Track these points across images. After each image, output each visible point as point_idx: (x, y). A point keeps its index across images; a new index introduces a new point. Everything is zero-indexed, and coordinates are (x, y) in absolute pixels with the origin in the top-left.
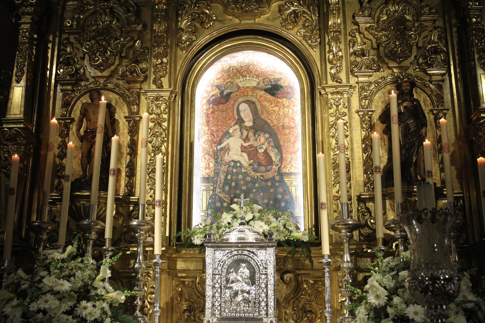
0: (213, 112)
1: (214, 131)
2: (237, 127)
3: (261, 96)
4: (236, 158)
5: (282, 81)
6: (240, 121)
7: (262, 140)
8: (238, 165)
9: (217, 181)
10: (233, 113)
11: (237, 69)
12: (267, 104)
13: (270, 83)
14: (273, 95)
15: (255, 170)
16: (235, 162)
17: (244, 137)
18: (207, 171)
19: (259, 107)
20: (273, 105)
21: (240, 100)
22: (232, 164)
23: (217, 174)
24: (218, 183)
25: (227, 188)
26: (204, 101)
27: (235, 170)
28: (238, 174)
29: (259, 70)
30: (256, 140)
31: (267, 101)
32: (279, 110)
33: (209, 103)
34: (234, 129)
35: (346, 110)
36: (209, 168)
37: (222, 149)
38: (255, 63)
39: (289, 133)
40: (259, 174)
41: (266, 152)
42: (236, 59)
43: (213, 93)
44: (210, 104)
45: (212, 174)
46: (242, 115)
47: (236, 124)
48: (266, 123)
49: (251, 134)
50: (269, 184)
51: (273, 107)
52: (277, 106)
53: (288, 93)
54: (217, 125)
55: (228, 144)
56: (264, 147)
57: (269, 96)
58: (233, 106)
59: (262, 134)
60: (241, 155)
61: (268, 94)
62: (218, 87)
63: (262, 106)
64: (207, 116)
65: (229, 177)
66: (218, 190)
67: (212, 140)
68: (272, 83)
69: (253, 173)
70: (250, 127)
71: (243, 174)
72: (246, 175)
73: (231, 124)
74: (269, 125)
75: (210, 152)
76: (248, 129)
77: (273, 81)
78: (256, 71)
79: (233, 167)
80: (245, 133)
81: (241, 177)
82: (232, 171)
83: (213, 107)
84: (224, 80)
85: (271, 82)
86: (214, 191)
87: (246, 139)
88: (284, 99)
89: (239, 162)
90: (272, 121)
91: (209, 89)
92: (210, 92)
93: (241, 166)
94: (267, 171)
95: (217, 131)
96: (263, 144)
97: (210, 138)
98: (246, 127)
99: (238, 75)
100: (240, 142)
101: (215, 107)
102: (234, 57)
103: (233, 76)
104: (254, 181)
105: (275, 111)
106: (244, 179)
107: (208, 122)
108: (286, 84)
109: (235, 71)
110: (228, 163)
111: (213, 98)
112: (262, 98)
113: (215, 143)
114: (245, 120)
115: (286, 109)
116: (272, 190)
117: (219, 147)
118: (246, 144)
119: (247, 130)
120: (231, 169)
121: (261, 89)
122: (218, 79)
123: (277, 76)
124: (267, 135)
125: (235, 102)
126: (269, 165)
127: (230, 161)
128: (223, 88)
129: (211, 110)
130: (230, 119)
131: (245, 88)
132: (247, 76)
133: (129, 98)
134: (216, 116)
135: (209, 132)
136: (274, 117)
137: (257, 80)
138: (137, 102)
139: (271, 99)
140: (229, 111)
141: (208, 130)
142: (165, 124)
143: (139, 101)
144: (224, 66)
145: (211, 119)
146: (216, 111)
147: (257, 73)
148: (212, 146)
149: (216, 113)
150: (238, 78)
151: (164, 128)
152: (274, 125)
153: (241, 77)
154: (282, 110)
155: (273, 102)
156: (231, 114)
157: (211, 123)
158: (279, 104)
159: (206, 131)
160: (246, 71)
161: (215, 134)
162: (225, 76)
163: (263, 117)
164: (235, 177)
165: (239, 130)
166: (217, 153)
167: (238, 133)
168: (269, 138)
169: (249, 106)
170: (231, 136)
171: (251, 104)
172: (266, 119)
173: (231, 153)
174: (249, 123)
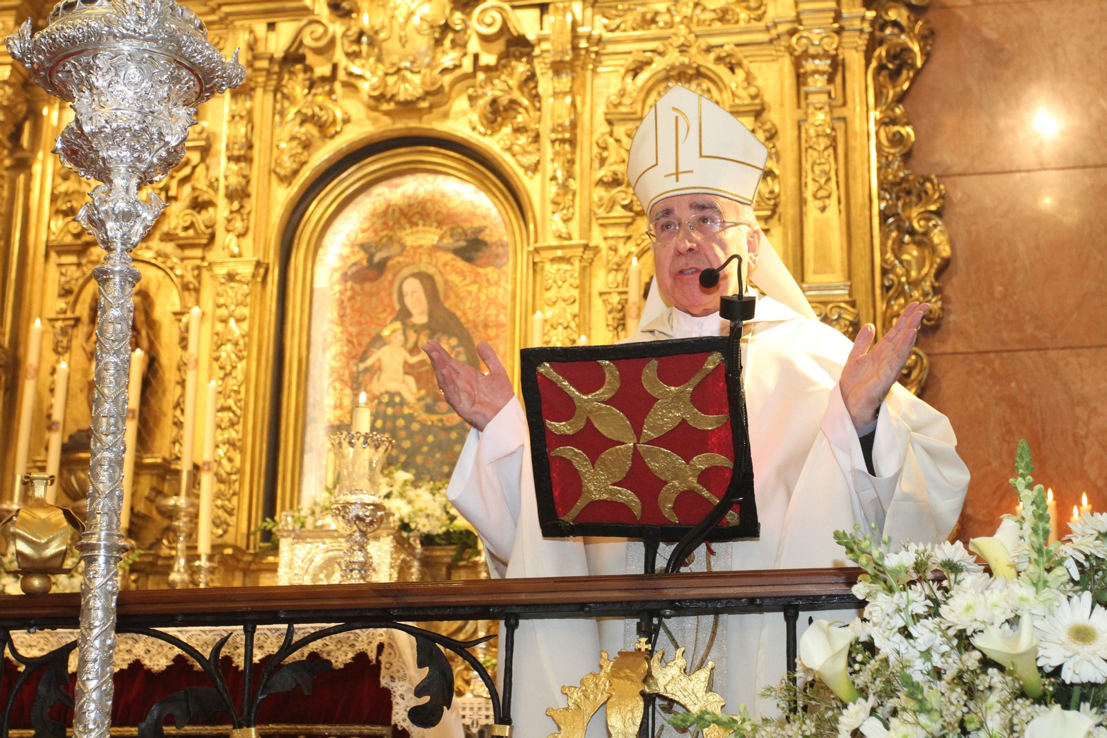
0: (351, 298)
1: (354, 334)
2: (398, 325)
3: (445, 264)
4: (393, 386)
5: (487, 231)
6: (404, 314)
8: (397, 399)
10: (391, 299)
11: (401, 210)
12: (454, 278)
13: (463, 237)
14: (469, 259)
15: (429, 409)
16: (392, 395)
17: (410, 344)
18: (339, 412)
19: (440, 285)
20: (468, 281)
21: (406, 272)
22: (386, 399)
26: (337, 276)
27: (390, 411)
28: (395, 417)
29: (444, 211)
31: (457, 273)
32: (479, 290)
33: (345, 278)
34: (392, 330)
35: (576, 293)
36: (341, 406)
37: (366, 370)
38: (437, 197)
39: (497, 336)
40: (435, 418)
42: (400, 191)
43: (354, 259)
44: (346, 281)
45: (347, 419)
46: (408, 302)
47: (396, 319)
48: (453, 316)
49: (423, 338)
50: (454, 435)
51: (468, 285)
52: (475, 282)
53: (497, 256)
54: (359, 323)
55: (379, 360)
57: (460, 264)
58: (391, 283)
59: (444, 338)
60: (404, 381)
61: (458, 259)
62: (364, 247)
63: (446, 282)
64: (341, 304)
65: (379, 423)
67: (349, 353)
68: (469, 237)
69: (424, 416)
70: (424, 327)
71: (406, 417)
72: (410, 419)
73: (385, 319)
74: (458, 320)
75: (343, 375)
76: (418, 329)
77: (469, 232)
78: (439, 212)
79: (388, 404)
80: (412, 337)
81: (401, 423)
82: (385, 412)
83: (352, 288)
84: (376, 232)
85: (466, 235)
87: (414, 350)
88: (490, 269)
89: (399, 394)
90: (465, 314)
91: (346, 251)
92: (348, 257)
93: (403, 403)
95: (360, 334)
97: (346, 349)
98: (414, 325)
99: (403, 221)
100: (402, 355)
101: (357, 287)
102: (397, 186)
103: (394, 224)
104: (426, 430)
105: (470, 293)
106: (407, 427)
107: (342, 316)
108: (495, 239)
109: (397, 214)
110: (379, 397)
111: (354, 269)
112: (448, 268)
113: (354, 357)
114: (413, 311)
115: (493, 289)
117: (362, 366)
118: (413, 360)
119: (416, 331)
120: (382, 407)
121: (446, 250)
122: (364, 231)
123: (477, 224)
124: (454, 340)
125: (395, 276)
127: (382, 394)
128: (373, 250)
129: (349, 293)
130: (384, 311)
131: (415, 249)
132: (421, 223)
133: (182, 277)
134: (357, 306)
135: (344, 337)
136: (468, 304)
137: (439, 232)
138: (197, 285)
139: (465, 269)
140: (383, 294)
141: (342, 332)
142: (245, 326)
143: (199, 282)
144: (377, 204)
145: (348, 311)
146: (359, 295)
147: (440, 217)
148: (348, 364)
149: (359, 298)
150: (402, 228)
151: (243, 333)
152: (468, 321)
153: (407, 226)
154: (484, 291)
155: (468, 274)
156: (386, 301)
157: (347, 319)
158: (479, 279)
159: (338, 336)
160: (418, 213)
161: (355, 341)
162: (379, 225)
163: (447, 305)
164: (389, 424)
165: (401, 332)
166: (357, 377)
167: (399, 337)
168: (458, 346)
169: (422, 283)
170: (385, 344)
171: (427, 280)
172: (453, 310)
173: (383, 376)
174: (420, 318)
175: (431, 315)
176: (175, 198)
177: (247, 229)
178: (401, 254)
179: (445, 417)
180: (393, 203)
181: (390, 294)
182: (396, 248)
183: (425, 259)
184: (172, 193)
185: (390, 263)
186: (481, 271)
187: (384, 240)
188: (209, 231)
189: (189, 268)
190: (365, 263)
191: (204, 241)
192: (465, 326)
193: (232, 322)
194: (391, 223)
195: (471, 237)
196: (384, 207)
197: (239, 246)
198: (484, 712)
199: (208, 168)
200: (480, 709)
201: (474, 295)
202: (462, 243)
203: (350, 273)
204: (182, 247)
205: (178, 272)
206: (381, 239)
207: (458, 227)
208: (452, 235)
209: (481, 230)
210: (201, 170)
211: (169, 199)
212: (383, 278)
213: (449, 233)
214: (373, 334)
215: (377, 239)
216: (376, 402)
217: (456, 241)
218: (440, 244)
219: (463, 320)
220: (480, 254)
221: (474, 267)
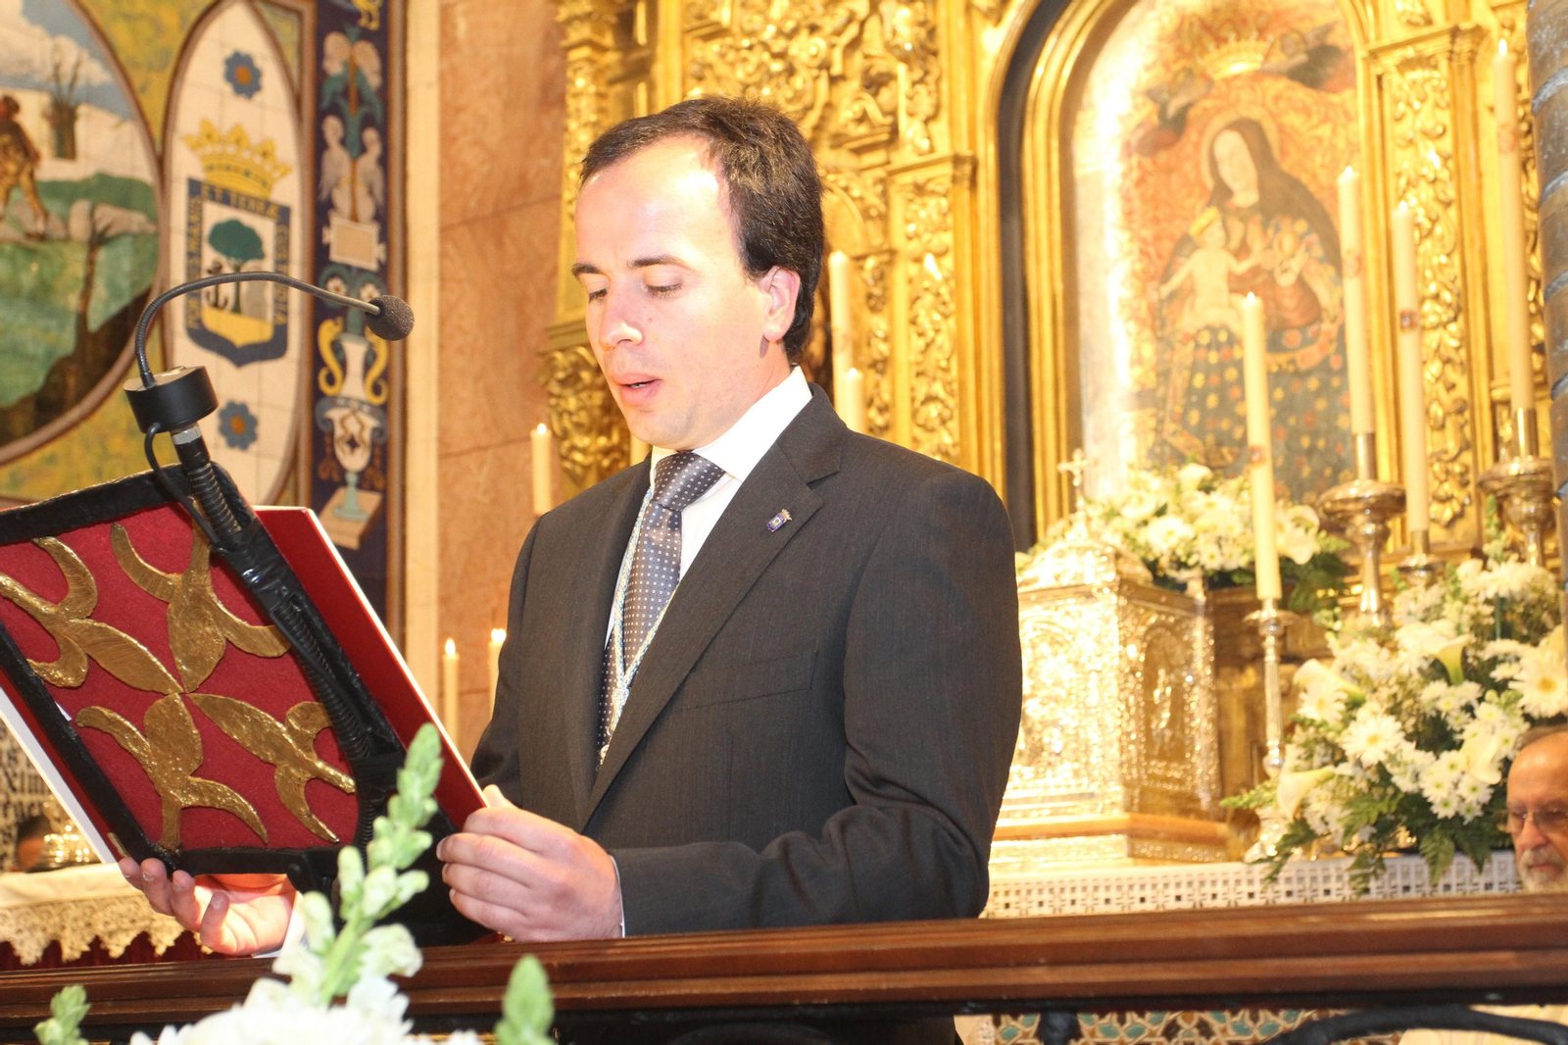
0: (1141, 182)
1: (1150, 239)
2: (1213, 213)
3: (1277, 98)
4: (1214, 316)
5: (1339, 29)
6: (1221, 193)
7: (1288, 242)
8: (1223, 337)
9: (1164, 400)
11: (1202, 21)
12: (1293, 120)
13: (1302, 47)
15: (1273, 346)
16: (1213, 330)
17: (1235, 243)
18: (1138, 371)
19: (1273, 136)
20: (1315, 120)
21: (1218, 122)
22: (1205, 338)
23: (1164, 375)
24: (1170, 405)
25: (1194, 417)
26: (1116, 150)
27: (1213, 357)
28: (1222, 366)
29: (1269, 8)
30: (1269, 247)
31: (1296, 110)
32: (1334, 132)
33: (1128, 150)
35: (1445, 117)
36: (1139, 361)
37: (1173, 295)
40: (1282, 358)
41: (1301, 283)
43: (1138, 117)
44: (1129, 155)
45: (1151, 380)
46: (1226, 172)
47: (1209, 204)
49: (1254, 231)
50: (1313, 383)
51: (1315, 127)
52: (1326, 119)
54: (1156, 220)
55: (1190, 276)
56: (1296, 265)
57: (1301, 93)
58: (1197, 146)
59: (1286, 224)
60: (1231, 306)
61: (1296, 86)
62: (1151, 94)
63: (1281, 128)
64: (1127, 198)
65: (1199, 381)
66: (1170, 427)
67: (1145, 271)
68: (1310, 45)
70: (1254, 209)
71: (1239, 364)
75: (1139, 310)
76: (1244, 215)
77: (1310, 37)
78: (1261, 13)
79: (1209, 347)
80: (1237, 228)
81: (1232, 374)
82: (1206, 360)
83: (1140, 166)
84: (1166, 66)
85: (1305, 41)
86: (1157, 431)
87: (1242, 251)
89: (1225, 327)
90: (1314, 176)
91: (1127, 107)
92: (1130, 115)
93: (1232, 340)
94: (1306, 342)
95: (1158, 238)
96: (1293, 256)
97: (1139, 267)
98: (1238, 210)
99: (1206, 39)
100: (1225, 263)
101: (1147, 162)
103: (1193, 46)
104: (1271, 379)
105: (1320, 140)
106: (1240, 381)
107: (1129, 214)
109: (1196, 30)
110: (1194, 338)
111: (1140, 133)
112: (1282, 104)
113: (1152, 278)
114: (1235, 186)
116: (1321, 405)
117: (1166, 290)
118: (1242, 267)
119: (1242, 219)
120: (1202, 353)
121: (1277, 74)
122: (1148, 68)
123: (1321, 20)
124: (1301, 226)
125: (1201, 133)
126: (1310, 323)
127: (1199, 331)
128: (1165, 96)
129: (1135, 175)
130: (1190, 195)
131: (1228, 81)
132: (1232, 36)
133: (861, 199)
134: (1150, 193)
135: (1136, 247)
136: (1318, 159)
137: (1264, 46)
138: (883, 208)
139: (1309, 101)
140: (1188, 166)
141: (1131, 240)
142: (948, 262)
143: (887, 203)
144: (1166, 20)
145: (1137, 203)
146: (1150, 174)
147: (1262, 20)
148: (1144, 291)
149: (1150, 179)
150: (1204, 51)
151: (946, 274)
152: (1321, 188)
153: (1211, 47)
154: (1341, 131)
155: (1314, 109)
156: (1192, 176)
157: (1136, 217)
158: (1332, 115)
159: (1127, 246)
160: (1229, 20)
161: (1152, 250)
162: (1170, 54)
163: (1285, 166)
164: (1215, 379)
165: (1218, 224)
166: (1160, 310)
167: (1216, 234)
168: (1308, 233)
169: (1244, 137)
170: (1196, 247)
171: (1250, 130)
172: (1295, 173)
173: (1199, 302)
174: (1246, 196)
175: (1262, 189)
176: (842, 78)
177: (938, 107)
178: (1207, 96)
179: (1298, 356)
180: (1189, 11)
181: (1197, 164)
182: (1199, 87)
183: (1245, 95)
184: (836, 70)
185: (1192, 113)
186: (1335, 98)
187: (1181, 77)
188: (889, 120)
189: (869, 182)
190: (1155, 120)
191: (884, 137)
192: (1318, 196)
193: (929, 261)
194: (1188, 47)
195: (1313, 43)
196: (1176, 22)
197: (929, 138)
198: (1245, 888)
199: (882, 21)
200: (1238, 882)
201: (1326, 142)
202: (1302, 58)
203: (1134, 141)
204: (858, 152)
205: (856, 193)
206: (1176, 74)
207: (1293, 30)
208: (1283, 49)
209: (1328, 29)
210: (873, 24)
211: (834, 80)
212: (1184, 140)
213: (1278, 44)
214: (1178, 235)
215: (1169, 76)
216: (1191, 345)
217: (1291, 56)
218: (1268, 66)
219: (1312, 188)
220: (1330, 70)
221: (1323, 94)
